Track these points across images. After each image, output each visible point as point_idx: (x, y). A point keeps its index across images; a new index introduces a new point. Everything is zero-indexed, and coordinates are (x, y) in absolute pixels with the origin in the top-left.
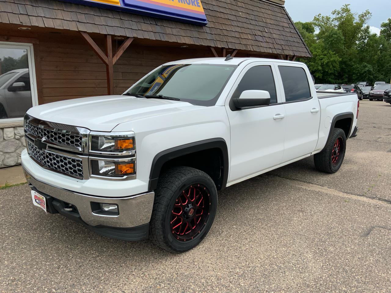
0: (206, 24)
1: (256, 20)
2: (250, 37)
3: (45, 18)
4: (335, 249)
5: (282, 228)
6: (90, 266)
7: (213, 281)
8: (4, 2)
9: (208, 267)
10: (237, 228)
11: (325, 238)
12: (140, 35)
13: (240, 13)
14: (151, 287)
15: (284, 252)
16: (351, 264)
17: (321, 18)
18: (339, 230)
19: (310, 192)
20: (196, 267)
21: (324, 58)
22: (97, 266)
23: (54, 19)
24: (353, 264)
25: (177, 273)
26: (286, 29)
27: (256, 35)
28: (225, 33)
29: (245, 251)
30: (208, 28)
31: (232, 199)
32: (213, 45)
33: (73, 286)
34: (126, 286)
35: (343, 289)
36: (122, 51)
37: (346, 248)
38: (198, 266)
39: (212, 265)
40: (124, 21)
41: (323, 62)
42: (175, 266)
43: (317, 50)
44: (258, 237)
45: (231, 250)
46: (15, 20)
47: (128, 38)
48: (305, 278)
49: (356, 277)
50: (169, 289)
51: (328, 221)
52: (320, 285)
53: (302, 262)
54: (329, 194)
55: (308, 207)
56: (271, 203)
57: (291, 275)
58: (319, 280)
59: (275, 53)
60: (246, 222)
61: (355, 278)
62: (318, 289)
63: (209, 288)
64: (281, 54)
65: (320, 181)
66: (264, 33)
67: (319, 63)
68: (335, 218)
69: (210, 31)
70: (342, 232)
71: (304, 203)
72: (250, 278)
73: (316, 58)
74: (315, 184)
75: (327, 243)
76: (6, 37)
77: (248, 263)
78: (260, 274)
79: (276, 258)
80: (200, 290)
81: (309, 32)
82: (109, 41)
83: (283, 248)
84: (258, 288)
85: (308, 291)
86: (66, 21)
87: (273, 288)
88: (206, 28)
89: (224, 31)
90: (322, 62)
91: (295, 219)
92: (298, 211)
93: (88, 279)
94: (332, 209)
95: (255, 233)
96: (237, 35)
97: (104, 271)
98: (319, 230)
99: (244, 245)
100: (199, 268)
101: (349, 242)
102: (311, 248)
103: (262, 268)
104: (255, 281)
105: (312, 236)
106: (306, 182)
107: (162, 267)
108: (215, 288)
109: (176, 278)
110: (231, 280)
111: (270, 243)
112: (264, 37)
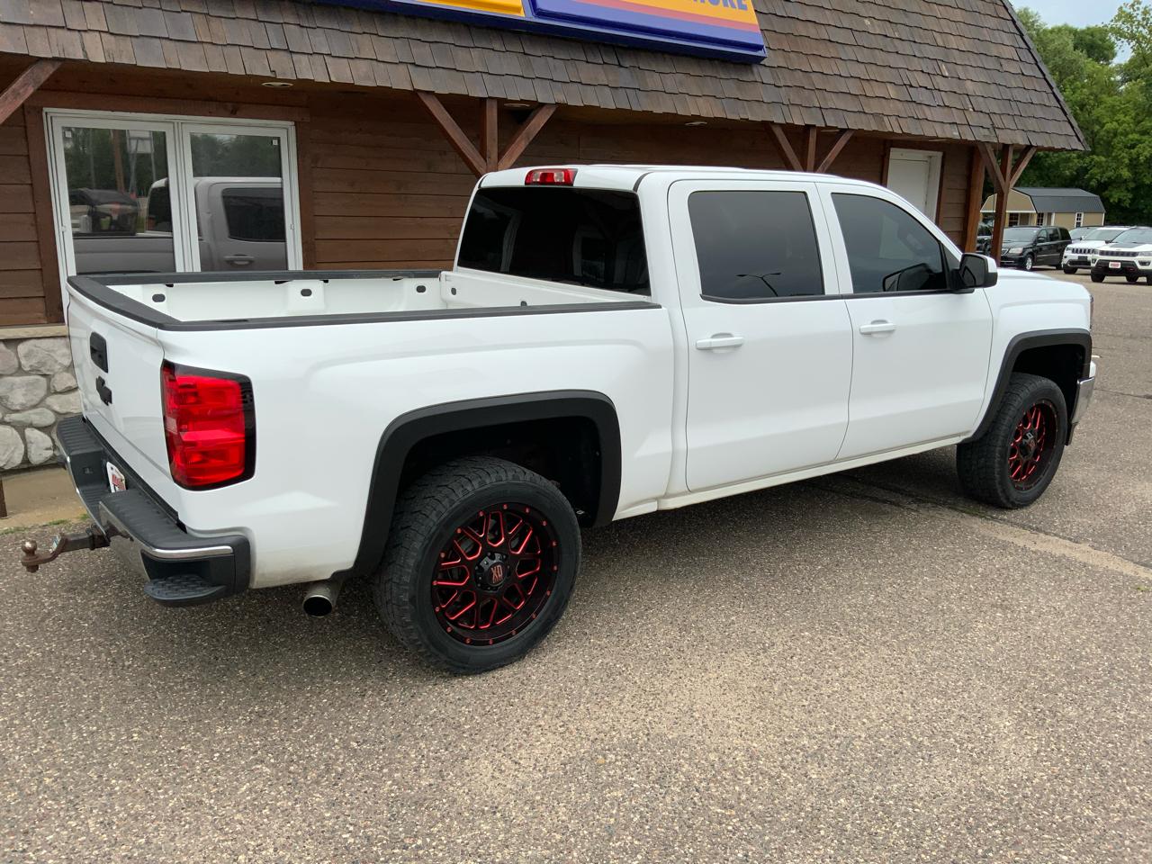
0: (763, 58)
1: (915, 42)
2: (893, 93)
3: (332, 59)
4: (1081, 712)
5: (939, 649)
6: (436, 697)
7: (737, 759)
8: (234, 18)
9: (729, 727)
10: (812, 639)
11: (1057, 683)
12: (574, 98)
13: (867, 22)
14: (582, 759)
15: (937, 708)
16: (1120, 755)
17: (1139, 12)
18: (1104, 665)
19: (1036, 557)
20: (697, 724)
21: (1140, 142)
22: (453, 697)
23: (352, 58)
24: (1127, 754)
25: (647, 732)
26: (1007, 67)
27: (911, 86)
28: (818, 81)
29: (829, 697)
30: (768, 69)
31: (805, 561)
32: (779, 119)
33: (398, 738)
34: (523, 751)
35: (1085, 814)
36: (523, 143)
37: (1113, 714)
38: (703, 722)
39: (737, 724)
40: (531, 57)
41: (1138, 155)
42: (643, 717)
43: (1121, 117)
44: (868, 665)
45: (791, 691)
46: (259, 67)
47: (542, 105)
48: (984, 777)
49: (1128, 788)
50: (626, 767)
51: (1073, 639)
52: (1024, 797)
53: (982, 737)
54: (1092, 566)
55: (1023, 596)
56: (916, 580)
57: (947, 765)
58: (1023, 786)
59: (969, 139)
60: (839, 624)
61: (1126, 790)
62: (1016, 806)
63: (727, 775)
64: (988, 142)
65: (1072, 526)
66: (939, 79)
67: (1123, 157)
68: (1097, 633)
69: (774, 78)
70: (1109, 672)
71: (1014, 585)
72: (837, 763)
73: (1115, 140)
74: (1055, 535)
75: (1060, 695)
76: (230, 106)
77: (834, 726)
78: (863, 755)
79: (912, 722)
80: (703, 776)
81: (1097, 60)
82: (492, 115)
83: (935, 699)
84: (853, 787)
85: (986, 807)
86: (382, 64)
87: (895, 793)
88: (761, 69)
89: (813, 75)
90: (1135, 156)
91: (980, 626)
92: (993, 606)
93: (432, 726)
94: (1093, 607)
95: (861, 655)
96: (854, 87)
97: (469, 712)
98: (1044, 661)
99: (828, 682)
100: (705, 726)
101: (1124, 699)
102: (1011, 704)
103: (871, 742)
104: (847, 771)
105: (1021, 675)
106: (1030, 527)
107: (612, 715)
108: (742, 777)
109: (646, 745)
110: (786, 763)
111: (900, 682)
112: (935, 93)
